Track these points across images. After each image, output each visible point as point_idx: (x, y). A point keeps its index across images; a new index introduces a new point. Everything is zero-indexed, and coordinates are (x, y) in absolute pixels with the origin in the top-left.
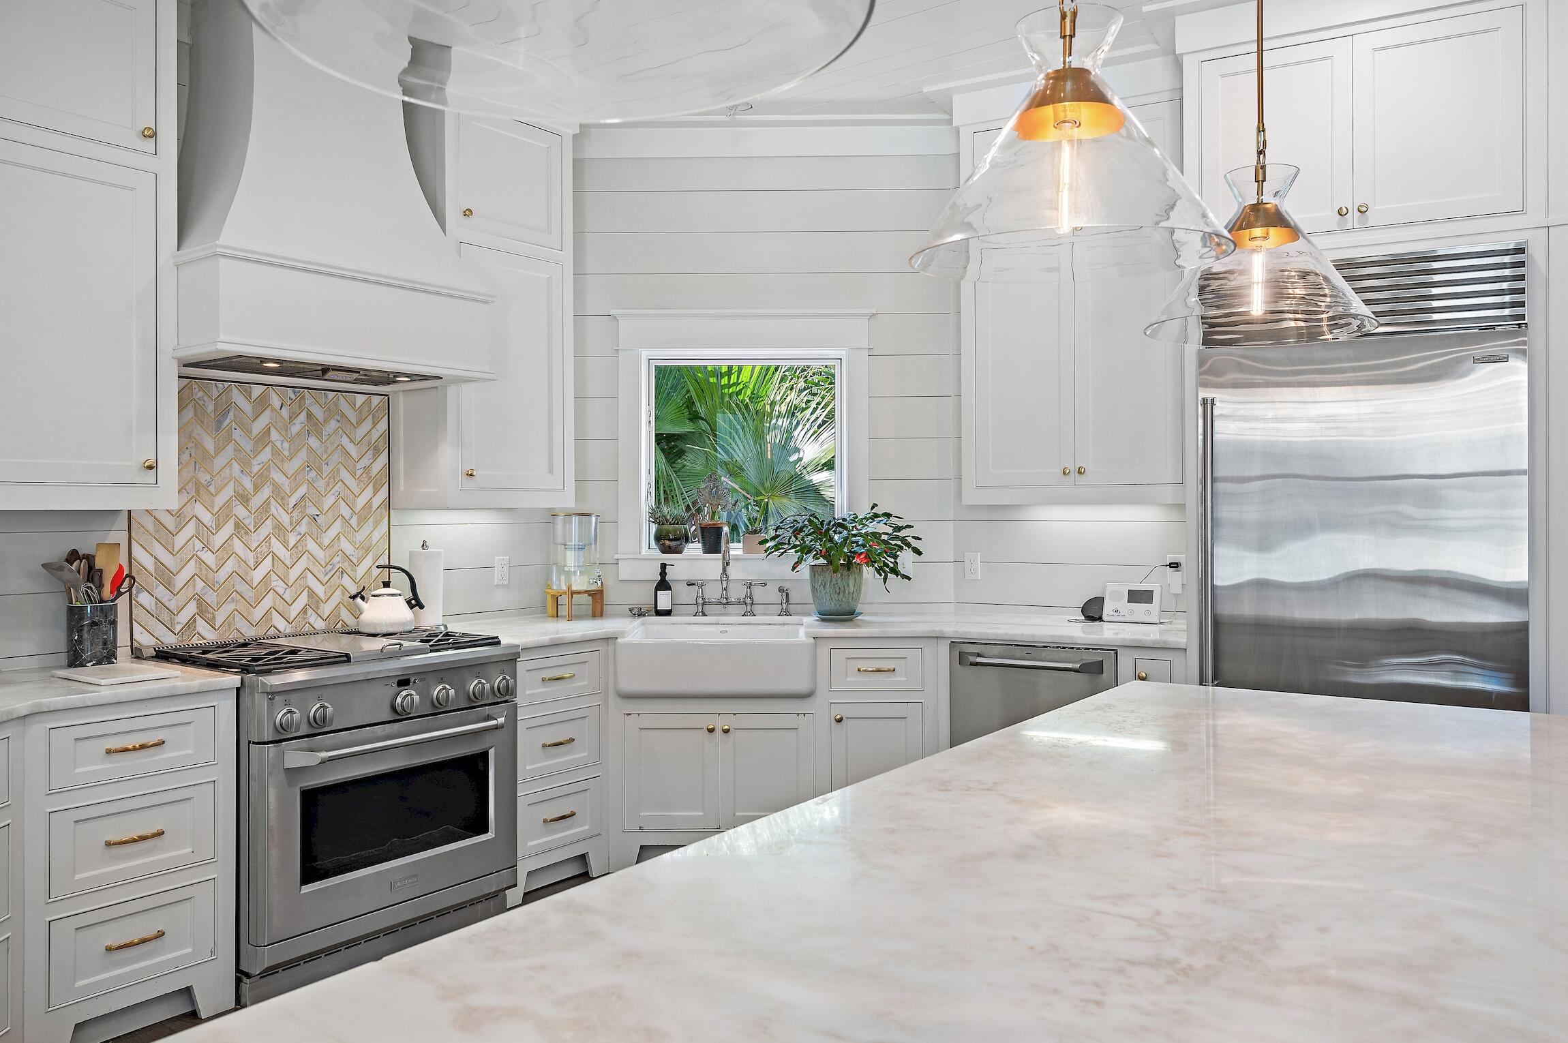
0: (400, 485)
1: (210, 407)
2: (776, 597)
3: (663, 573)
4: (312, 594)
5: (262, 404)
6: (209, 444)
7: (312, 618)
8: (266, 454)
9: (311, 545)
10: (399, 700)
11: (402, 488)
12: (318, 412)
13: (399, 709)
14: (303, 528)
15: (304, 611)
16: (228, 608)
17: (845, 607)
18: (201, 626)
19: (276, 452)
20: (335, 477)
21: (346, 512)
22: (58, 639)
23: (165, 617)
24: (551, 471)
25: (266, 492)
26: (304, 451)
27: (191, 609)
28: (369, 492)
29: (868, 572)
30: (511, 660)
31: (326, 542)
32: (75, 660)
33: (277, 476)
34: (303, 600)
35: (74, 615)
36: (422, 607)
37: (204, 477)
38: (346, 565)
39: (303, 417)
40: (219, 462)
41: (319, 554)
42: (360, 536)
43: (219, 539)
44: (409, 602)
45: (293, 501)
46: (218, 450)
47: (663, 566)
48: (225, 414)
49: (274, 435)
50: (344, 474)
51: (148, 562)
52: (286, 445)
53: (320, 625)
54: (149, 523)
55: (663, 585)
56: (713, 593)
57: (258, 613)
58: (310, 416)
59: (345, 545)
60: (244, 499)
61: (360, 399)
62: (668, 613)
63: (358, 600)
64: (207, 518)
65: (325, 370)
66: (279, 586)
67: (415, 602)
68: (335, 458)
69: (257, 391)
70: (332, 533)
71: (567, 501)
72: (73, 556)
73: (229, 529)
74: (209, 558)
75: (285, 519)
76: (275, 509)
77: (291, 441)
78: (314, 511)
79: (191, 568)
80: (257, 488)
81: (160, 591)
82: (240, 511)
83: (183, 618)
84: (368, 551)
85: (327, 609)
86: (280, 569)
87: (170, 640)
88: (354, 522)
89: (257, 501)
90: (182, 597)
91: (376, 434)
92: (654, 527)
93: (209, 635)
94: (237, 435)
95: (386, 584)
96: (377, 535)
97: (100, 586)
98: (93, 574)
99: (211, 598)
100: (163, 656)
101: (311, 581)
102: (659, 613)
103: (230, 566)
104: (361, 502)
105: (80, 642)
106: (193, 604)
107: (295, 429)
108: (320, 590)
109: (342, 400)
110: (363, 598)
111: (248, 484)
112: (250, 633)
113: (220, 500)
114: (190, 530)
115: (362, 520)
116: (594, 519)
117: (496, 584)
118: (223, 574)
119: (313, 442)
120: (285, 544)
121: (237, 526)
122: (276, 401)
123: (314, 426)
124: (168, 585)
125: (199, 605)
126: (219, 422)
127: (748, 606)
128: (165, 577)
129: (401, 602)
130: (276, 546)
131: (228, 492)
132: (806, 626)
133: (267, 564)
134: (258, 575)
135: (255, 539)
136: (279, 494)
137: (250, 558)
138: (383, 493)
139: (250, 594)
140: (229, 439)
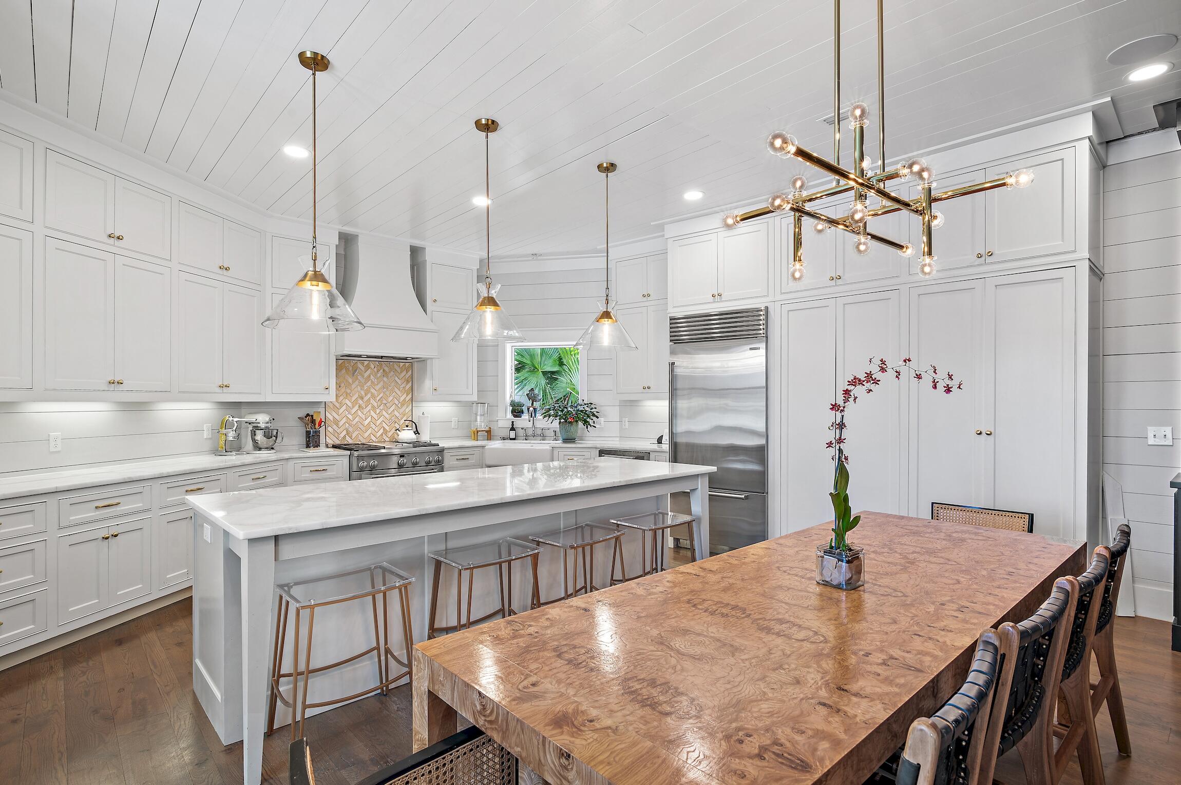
0: (415, 394)
1: (351, 369)
2: (553, 434)
3: (513, 425)
4: (384, 429)
5: (368, 367)
6: (350, 381)
7: (385, 437)
8: (369, 384)
9: (384, 413)
10: (400, 462)
11: (416, 394)
12: (386, 369)
13: (400, 464)
14: (381, 407)
15: (382, 435)
16: (356, 433)
17: (570, 437)
18: (348, 438)
19: (372, 382)
20: (393, 391)
21: (397, 402)
22: (303, 440)
23: (336, 435)
24: (467, 388)
25: (369, 396)
26: (382, 382)
27: (344, 433)
28: (405, 395)
29: (580, 424)
30: (442, 451)
31: (389, 412)
32: (308, 446)
33: (373, 391)
34: (382, 431)
35: (308, 433)
36: (419, 434)
37: (349, 391)
38: (396, 420)
39: (382, 371)
40: (353, 386)
41: (387, 416)
42: (401, 411)
43: (354, 411)
44: (414, 432)
45: (378, 398)
46: (353, 382)
47: (513, 422)
48: (356, 371)
49: (372, 377)
50: (396, 390)
51: (331, 418)
52: (376, 380)
53: (387, 439)
54: (331, 405)
55: (513, 429)
56: (530, 432)
57: (366, 435)
58: (384, 370)
59: (396, 413)
60: (362, 398)
61: (402, 364)
62: (514, 439)
63: (398, 431)
64: (349, 404)
65: (382, 357)
66: (374, 426)
67: (417, 432)
68: (393, 384)
69: (366, 363)
70: (392, 409)
71: (475, 398)
72: (308, 415)
73: (357, 407)
74: (350, 417)
75: (375, 404)
76: (372, 401)
77: (378, 379)
78: (385, 402)
79: (344, 420)
80: (366, 395)
81: (335, 427)
82: (360, 402)
83: (342, 435)
84: (404, 415)
85: (390, 434)
86: (374, 421)
87: (338, 442)
88: (399, 405)
89: (366, 399)
90: (342, 429)
91: (407, 376)
92: (511, 408)
93: (351, 442)
94: (359, 377)
95: (407, 426)
96: (407, 410)
97: (315, 425)
98: (313, 421)
99: (351, 429)
100: (334, 447)
101: (384, 425)
102: (511, 439)
103: (357, 420)
104: (402, 399)
105: (309, 441)
106: (345, 431)
107: (379, 375)
108: (387, 428)
109: (395, 365)
110: (399, 430)
111: (363, 393)
112: (364, 441)
113: (354, 399)
114: (344, 407)
115: (403, 405)
116: (486, 405)
117: (453, 427)
118: (354, 422)
119: (385, 379)
120: (375, 413)
121: (359, 406)
122: (372, 366)
123: (385, 374)
124: (337, 425)
125: (347, 431)
126: (354, 374)
127: (543, 437)
128: (336, 422)
129: (412, 432)
130: (372, 413)
131: (356, 396)
132: (559, 443)
133: (369, 419)
134: (366, 422)
135: (365, 411)
136: (373, 397)
137: (364, 417)
138: (410, 396)
139: (363, 429)
140: (357, 379)
